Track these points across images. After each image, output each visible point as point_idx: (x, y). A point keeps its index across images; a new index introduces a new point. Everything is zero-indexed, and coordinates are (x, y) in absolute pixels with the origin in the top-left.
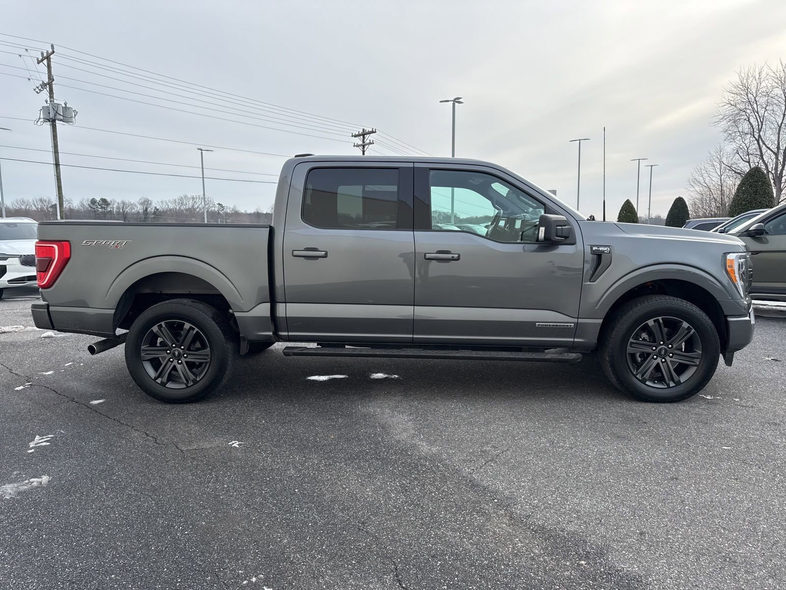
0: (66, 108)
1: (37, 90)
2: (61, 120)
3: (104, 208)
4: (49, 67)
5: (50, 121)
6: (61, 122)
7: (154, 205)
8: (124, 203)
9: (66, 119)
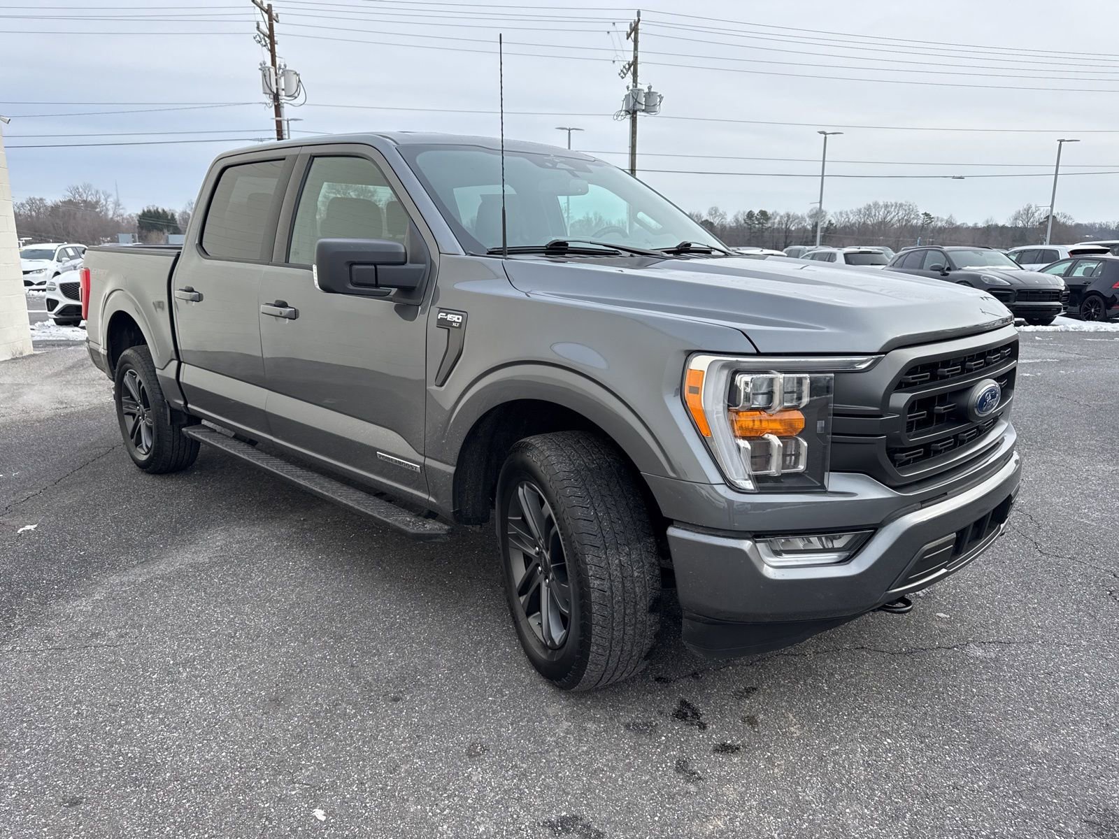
0: (649, 94)
1: (622, 74)
2: (643, 111)
3: (762, 224)
4: (636, 41)
5: (630, 113)
6: (643, 114)
7: (829, 217)
8: (788, 216)
9: (649, 109)
